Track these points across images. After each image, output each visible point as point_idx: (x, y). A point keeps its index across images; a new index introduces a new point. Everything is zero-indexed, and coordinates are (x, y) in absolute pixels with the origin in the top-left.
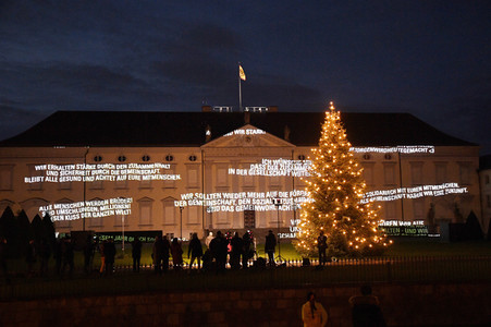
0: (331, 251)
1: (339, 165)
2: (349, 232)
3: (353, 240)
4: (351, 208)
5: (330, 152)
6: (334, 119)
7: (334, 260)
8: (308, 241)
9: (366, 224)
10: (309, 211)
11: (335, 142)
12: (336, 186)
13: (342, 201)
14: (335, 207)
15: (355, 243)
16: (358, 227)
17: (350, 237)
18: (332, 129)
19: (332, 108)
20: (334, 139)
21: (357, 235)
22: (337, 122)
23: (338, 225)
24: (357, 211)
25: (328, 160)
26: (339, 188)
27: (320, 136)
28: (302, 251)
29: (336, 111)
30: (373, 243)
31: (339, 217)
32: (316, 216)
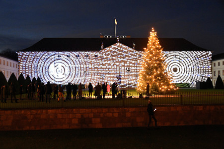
0: (152, 92)
1: (156, 55)
2: (160, 83)
3: (161, 87)
4: (161, 74)
5: (152, 49)
6: (153, 35)
7: (153, 96)
8: (142, 88)
9: (167, 80)
10: (143, 75)
11: (154, 45)
12: (154, 64)
13: (157, 70)
14: (154, 73)
15: (162, 89)
16: (164, 82)
17: (160, 86)
18: (153, 40)
19: (153, 30)
20: (154, 44)
21: (163, 85)
22: (155, 37)
23: (155, 81)
24: (163, 75)
25: (151, 53)
26: (156, 65)
27: (148, 43)
28: (139, 92)
29: (155, 32)
30: (170, 88)
31: (155, 77)
32: (146, 77)
